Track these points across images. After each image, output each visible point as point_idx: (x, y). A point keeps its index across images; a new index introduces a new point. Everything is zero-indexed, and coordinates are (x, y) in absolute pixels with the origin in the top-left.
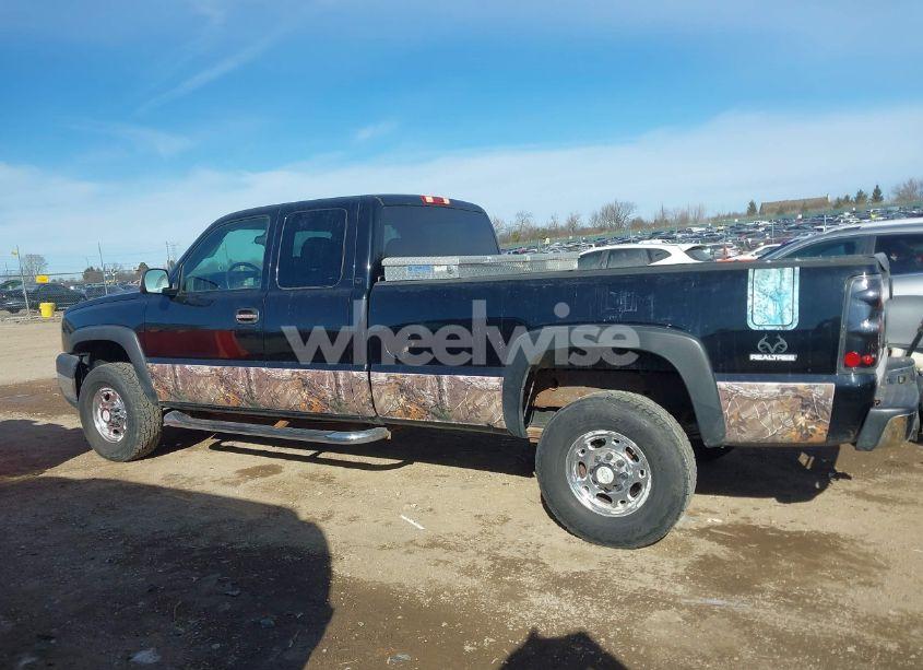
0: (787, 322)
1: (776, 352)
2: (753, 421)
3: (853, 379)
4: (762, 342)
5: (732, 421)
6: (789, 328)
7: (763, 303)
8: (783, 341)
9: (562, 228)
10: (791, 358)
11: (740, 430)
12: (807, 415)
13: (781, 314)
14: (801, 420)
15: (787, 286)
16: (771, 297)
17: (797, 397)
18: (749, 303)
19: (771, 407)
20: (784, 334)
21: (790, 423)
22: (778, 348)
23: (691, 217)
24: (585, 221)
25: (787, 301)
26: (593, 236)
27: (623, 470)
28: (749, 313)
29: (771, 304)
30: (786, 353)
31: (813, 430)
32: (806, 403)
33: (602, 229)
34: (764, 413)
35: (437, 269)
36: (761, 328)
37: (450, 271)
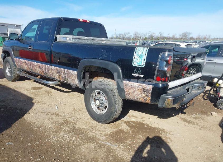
0: (142, 65)
1: (138, 74)
2: (131, 94)
3: (160, 85)
4: (135, 70)
5: (127, 93)
6: (143, 67)
7: (137, 58)
8: (140, 71)
9: (171, 38)
10: (142, 76)
11: (129, 95)
12: (145, 94)
13: (141, 62)
14: (144, 95)
15: (144, 53)
16: (139, 56)
17: (142, 88)
18: (134, 57)
19: (136, 90)
20: (141, 68)
21: (140, 96)
22: (139, 72)
23: (207, 38)
24: (177, 36)
25: (143, 58)
26: (179, 40)
27: (103, 102)
28: (133, 61)
29: (139, 58)
30: (141, 74)
31: (147, 99)
32: (145, 90)
33: (181, 39)
34: (134, 92)
35: (67, 39)
36: (135, 66)
37: (70, 40)
